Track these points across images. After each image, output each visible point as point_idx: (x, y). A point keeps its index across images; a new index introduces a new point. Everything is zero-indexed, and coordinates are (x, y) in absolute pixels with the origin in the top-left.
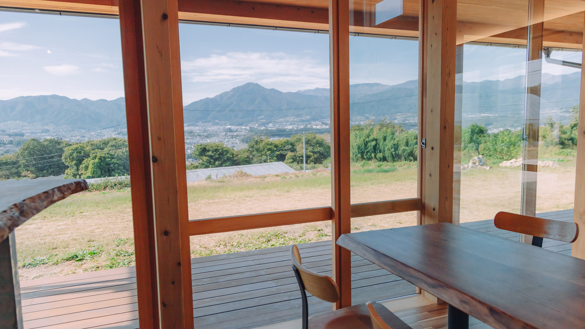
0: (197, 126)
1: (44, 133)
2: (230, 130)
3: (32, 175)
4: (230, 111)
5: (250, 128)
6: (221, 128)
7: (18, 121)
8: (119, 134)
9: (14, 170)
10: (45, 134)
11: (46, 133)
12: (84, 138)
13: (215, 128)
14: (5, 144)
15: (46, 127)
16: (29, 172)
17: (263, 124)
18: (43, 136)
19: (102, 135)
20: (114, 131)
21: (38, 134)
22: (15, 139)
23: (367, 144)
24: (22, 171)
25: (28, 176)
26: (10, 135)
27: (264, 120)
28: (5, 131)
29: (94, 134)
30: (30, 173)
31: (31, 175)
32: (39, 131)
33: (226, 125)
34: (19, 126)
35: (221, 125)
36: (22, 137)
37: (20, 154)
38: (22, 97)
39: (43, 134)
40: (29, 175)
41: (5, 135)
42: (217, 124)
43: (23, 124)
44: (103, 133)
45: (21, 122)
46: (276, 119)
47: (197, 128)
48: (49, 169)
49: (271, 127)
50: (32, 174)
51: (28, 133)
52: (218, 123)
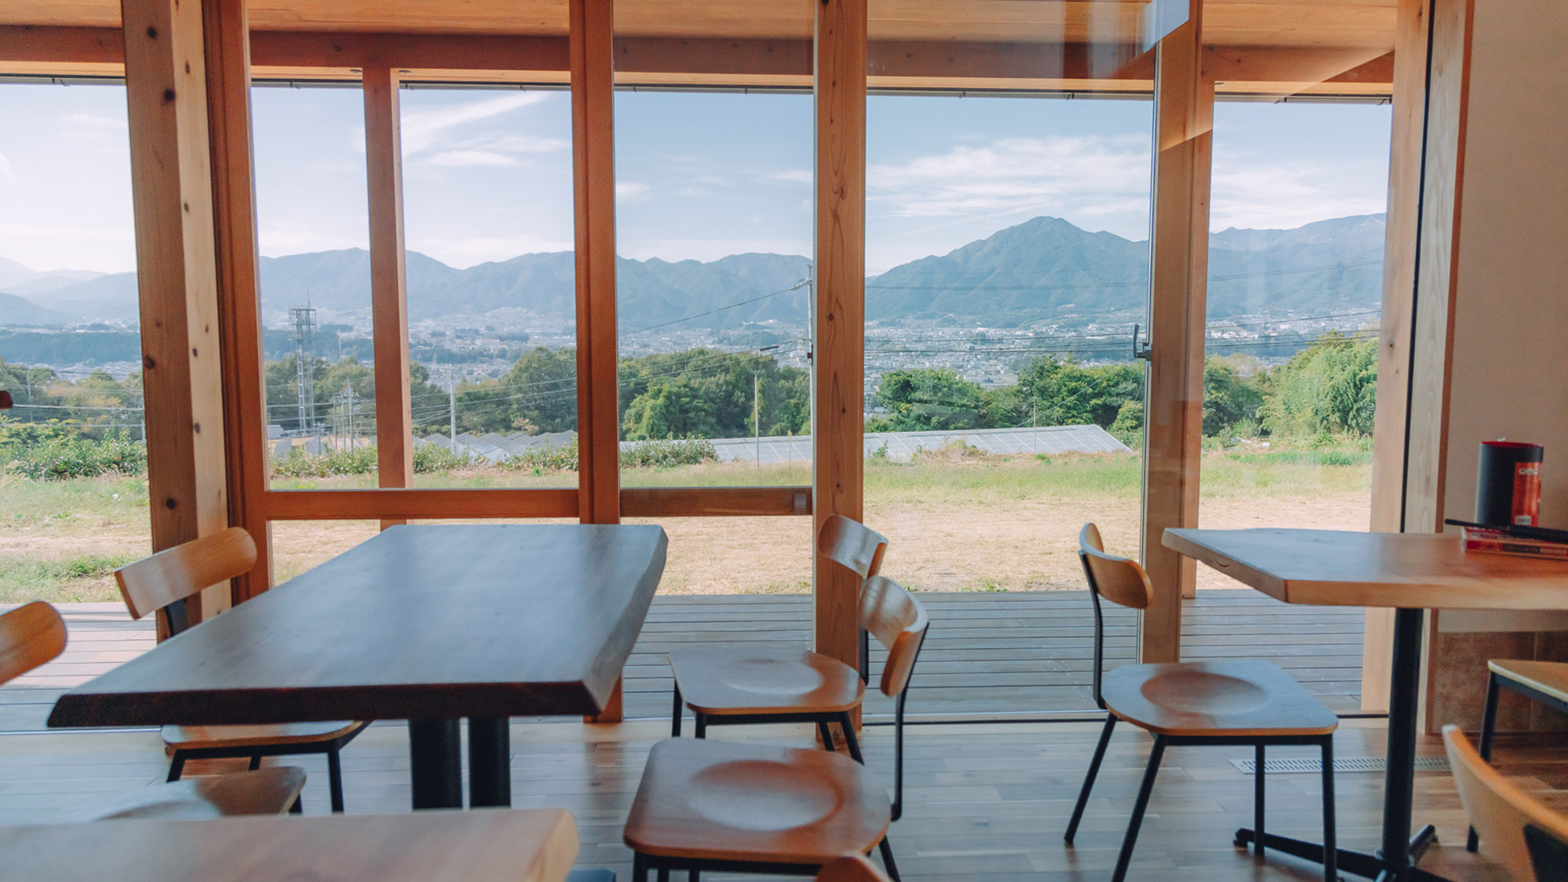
0: (902, 326)
1: (566, 335)
2: (984, 339)
3: (533, 426)
4: (987, 289)
5: (1036, 334)
6: (961, 332)
7: (519, 309)
8: (721, 342)
9: (499, 414)
10: (569, 337)
12: (647, 348)
13: (947, 332)
14: (491, 357)
16: (527, 420)
17: (1073, 326)
18: (565, 341)
19: (685, 343)
20: (712, 334)
21: (556, 337)
22: (511, 346)
23: (1362, 386)
24: (514, 418)
25: (525, 430)
26: (502, 339)
27: (1074, 315)
28: (493, 329)
29: (667, 341)
30: (528, 423)
31: (530, 427)
32: (558, 331)
33: (973, 324)
34: (520, 318)
35: (962, 326)
36: (524, 344)
37: (514, 380)
38: (530, 255)
39: (564, 337)
40: (526, 428)
41: (494, 338)
42: (953, 322)
43: (527, 315)
44: (688, 339)
45: (525, 310)
46: (1107, 312)
47: (900, 331)
48: (567, 416)
49: (1093, 332)
50: (533, 424)
51: (537, 334)
52: (956, 321)
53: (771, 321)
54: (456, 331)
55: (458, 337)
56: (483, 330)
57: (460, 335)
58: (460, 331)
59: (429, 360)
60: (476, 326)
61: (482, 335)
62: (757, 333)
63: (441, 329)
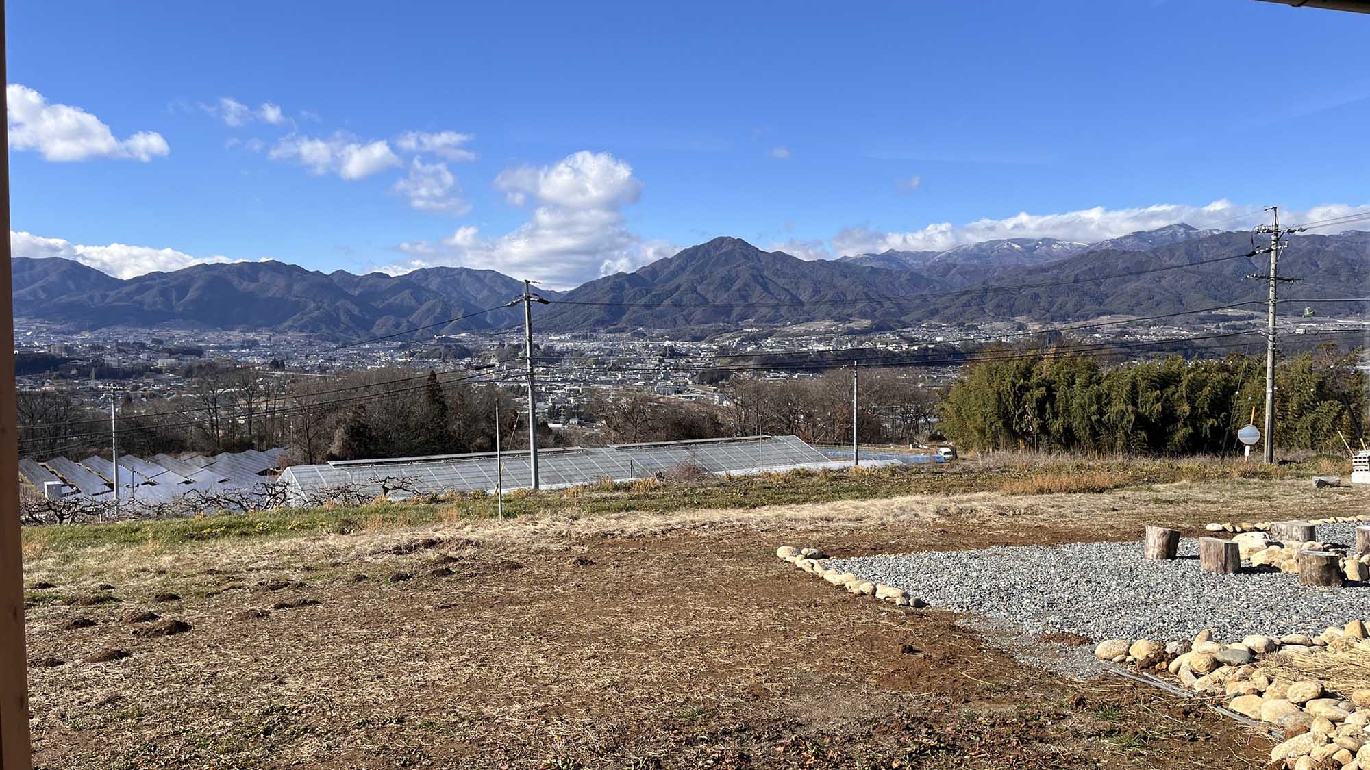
0: (595, 339)
1: (245, 348)
2: (673, 352)
4: (674, 305)
5: (720, 348)
6: (651, 346)
10: (247, 350)
11: (250, 348)
12: (333, 363)
13: (639, 344)
14: (159, 372)
15: (251, 336)
17: (753, 339)
18: (243, 355)
20: (402, 348)
21: (233, 351)
22: (181, 360)
26: (172, 353)
27: (754, 329)
28: (161, 342)
29: (355, 354)
32: (236, 345)
33: (662, 338)
35: (651, 339)
36: (198, 358)
38: (205, 266)
41: (162, 352)
42: (642, 335)
46: (784, 326)
47: (593, 344)
49: (771, 345)
51: (211, 348)
52: (645, 335)
53: (464, 335)
54: (118, 344)
55: (119, 351)
56: (148, 343)
57: (122, 349)
58: (122, 344)
59: (88, 375)
60: (141, 339)
61: (148, 348)
62: (450, 346)
63: (100, 342)
